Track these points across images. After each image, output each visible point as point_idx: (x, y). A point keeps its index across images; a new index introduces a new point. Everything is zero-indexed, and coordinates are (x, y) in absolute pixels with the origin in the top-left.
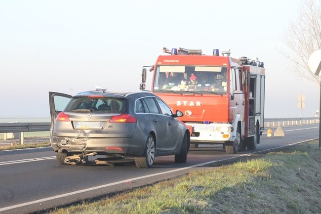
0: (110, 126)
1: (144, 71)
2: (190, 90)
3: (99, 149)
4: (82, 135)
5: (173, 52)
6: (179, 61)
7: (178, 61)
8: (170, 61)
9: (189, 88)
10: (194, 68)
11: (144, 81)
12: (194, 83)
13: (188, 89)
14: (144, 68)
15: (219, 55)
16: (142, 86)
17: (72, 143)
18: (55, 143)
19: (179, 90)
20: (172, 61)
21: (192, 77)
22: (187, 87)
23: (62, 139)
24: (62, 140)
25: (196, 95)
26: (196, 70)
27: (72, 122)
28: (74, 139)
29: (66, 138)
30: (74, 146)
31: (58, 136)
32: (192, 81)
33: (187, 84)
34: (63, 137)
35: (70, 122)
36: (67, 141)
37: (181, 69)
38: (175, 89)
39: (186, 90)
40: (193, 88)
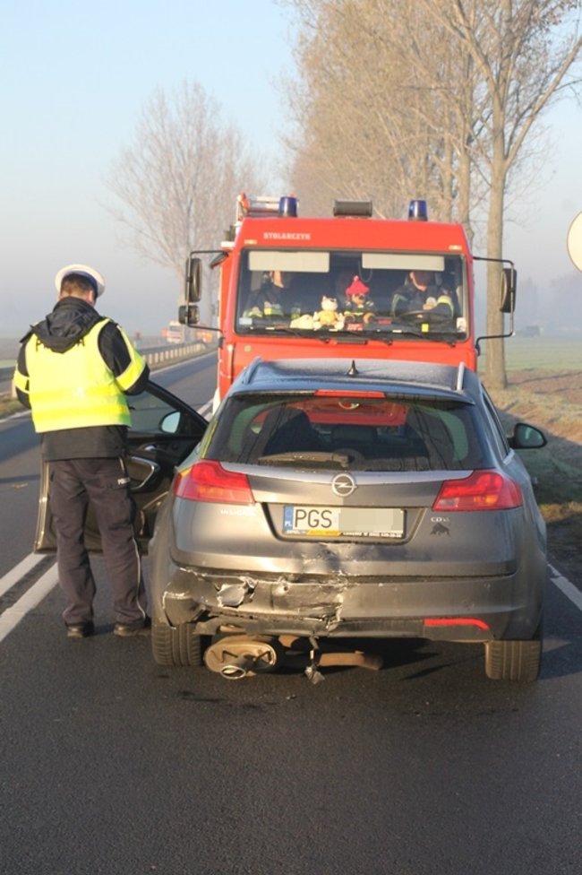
0: (439, 528)
1: (194, 265)
2: (352, 327)
3: (397, 628)
4: (316, 567)
5: (286, 208)
6: (311, 236)
7: (308, 237)
8: (284, 237)
9: (348, 321)
10: (360, 259)
11: (193, 296)
12: (361, 306)
13: (346, 325)
14: (193, 256)
15: (426, 219)
16: (189, 315)
17: (273, 601)
18: (181, 596)
19: (317, 326)
20: (289, 236)
21: (353, 286)
22: (341, 318)
23: (222, 581)
24: (224, 587)
25: (371, 343)
26: (365, 265)
27: (265, 506)
28: (280, 582)
29: (242, 578)
30: (276, 611)
31: (202, 569)
32: (356, 299)
33: (340, 309)
34: (232, 575)
35: (259, 508)
36: (251, 591)
37: (318, 263)
38: (303, 322)
39: (339, 326)
40: (359, 320)
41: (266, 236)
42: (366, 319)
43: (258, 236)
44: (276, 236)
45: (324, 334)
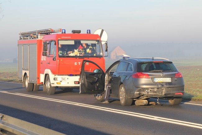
3: (171, 95)
4: (160, 86)
5: (63, 32)
7: (70, 37)
15: (91, 33)
16: (45, 54)
17: (154, 92)
21: (80, 47)
23: (146, 90)
25: (85, 58)
28: (155, 89)
29: (149, 89)
32: (81, 50)
35: (150, 78)
38: (72, 55)
39: (79, 55)
40: (82, 54)
41: (62, 37)
42: (83, 53)
43: (61, 38)
44: (64, 37)
45: (76, 57)
